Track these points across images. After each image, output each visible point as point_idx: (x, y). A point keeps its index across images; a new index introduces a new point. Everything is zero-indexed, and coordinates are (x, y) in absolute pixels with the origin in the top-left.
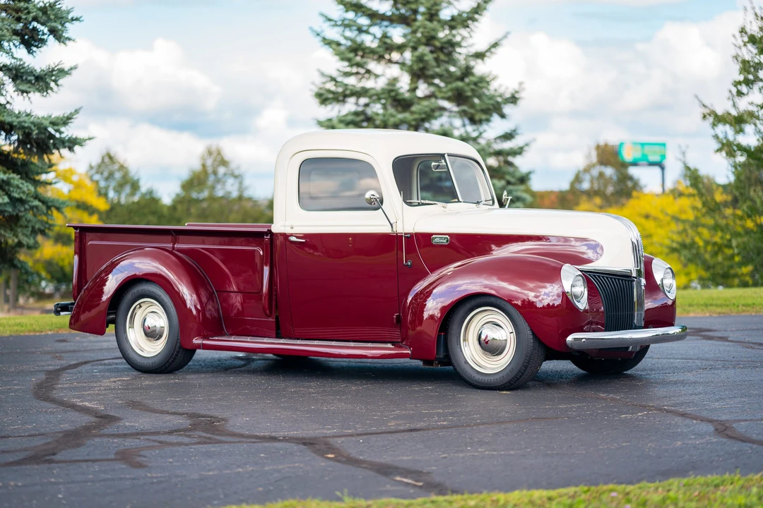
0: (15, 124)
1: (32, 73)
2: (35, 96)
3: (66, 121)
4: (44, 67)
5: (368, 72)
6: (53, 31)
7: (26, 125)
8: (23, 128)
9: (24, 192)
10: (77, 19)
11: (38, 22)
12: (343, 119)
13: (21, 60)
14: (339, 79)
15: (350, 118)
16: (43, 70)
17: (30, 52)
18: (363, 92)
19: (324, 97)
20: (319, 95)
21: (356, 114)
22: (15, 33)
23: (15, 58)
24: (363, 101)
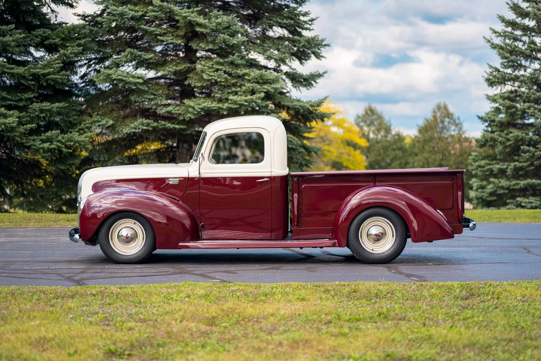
0: (290, 106)
1: (301, 76)
2: (303, 89)
3: (319, 104)
4: (308, 74)
5: (521, 65)
6: (314, 53)
7: (297, 107)
8: (295, 108)
9: (294, 144)
10: (328, 45)
11: (305, 48)
12: (502, 95)
13: (295, 69)
14: (501, 70)
15: (506, 95)
16: (307, 75)
17: (301, 63)
18: (516, 79)
19: (491, 81)
20: (488, 80)
21: (511, 92)
22: (293, 54)
23: (292, 69)
24: (517, 84)
